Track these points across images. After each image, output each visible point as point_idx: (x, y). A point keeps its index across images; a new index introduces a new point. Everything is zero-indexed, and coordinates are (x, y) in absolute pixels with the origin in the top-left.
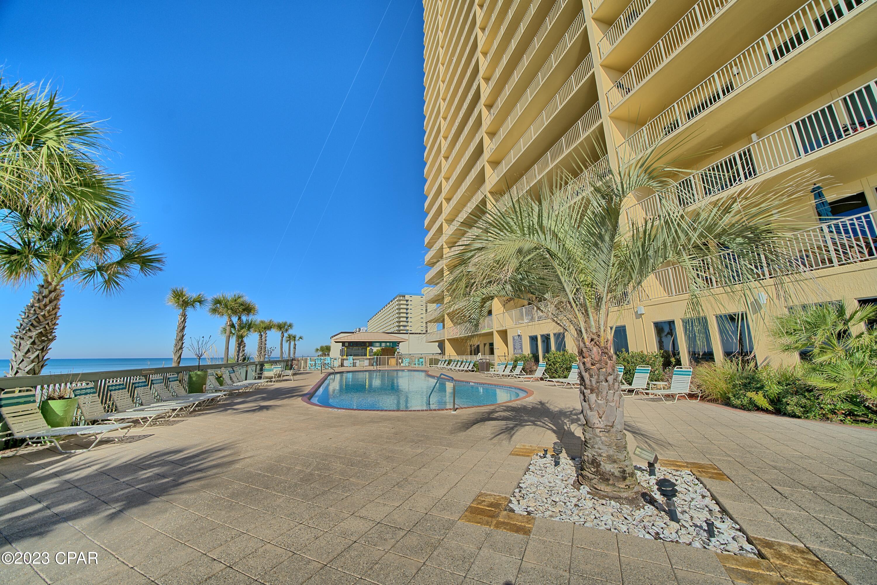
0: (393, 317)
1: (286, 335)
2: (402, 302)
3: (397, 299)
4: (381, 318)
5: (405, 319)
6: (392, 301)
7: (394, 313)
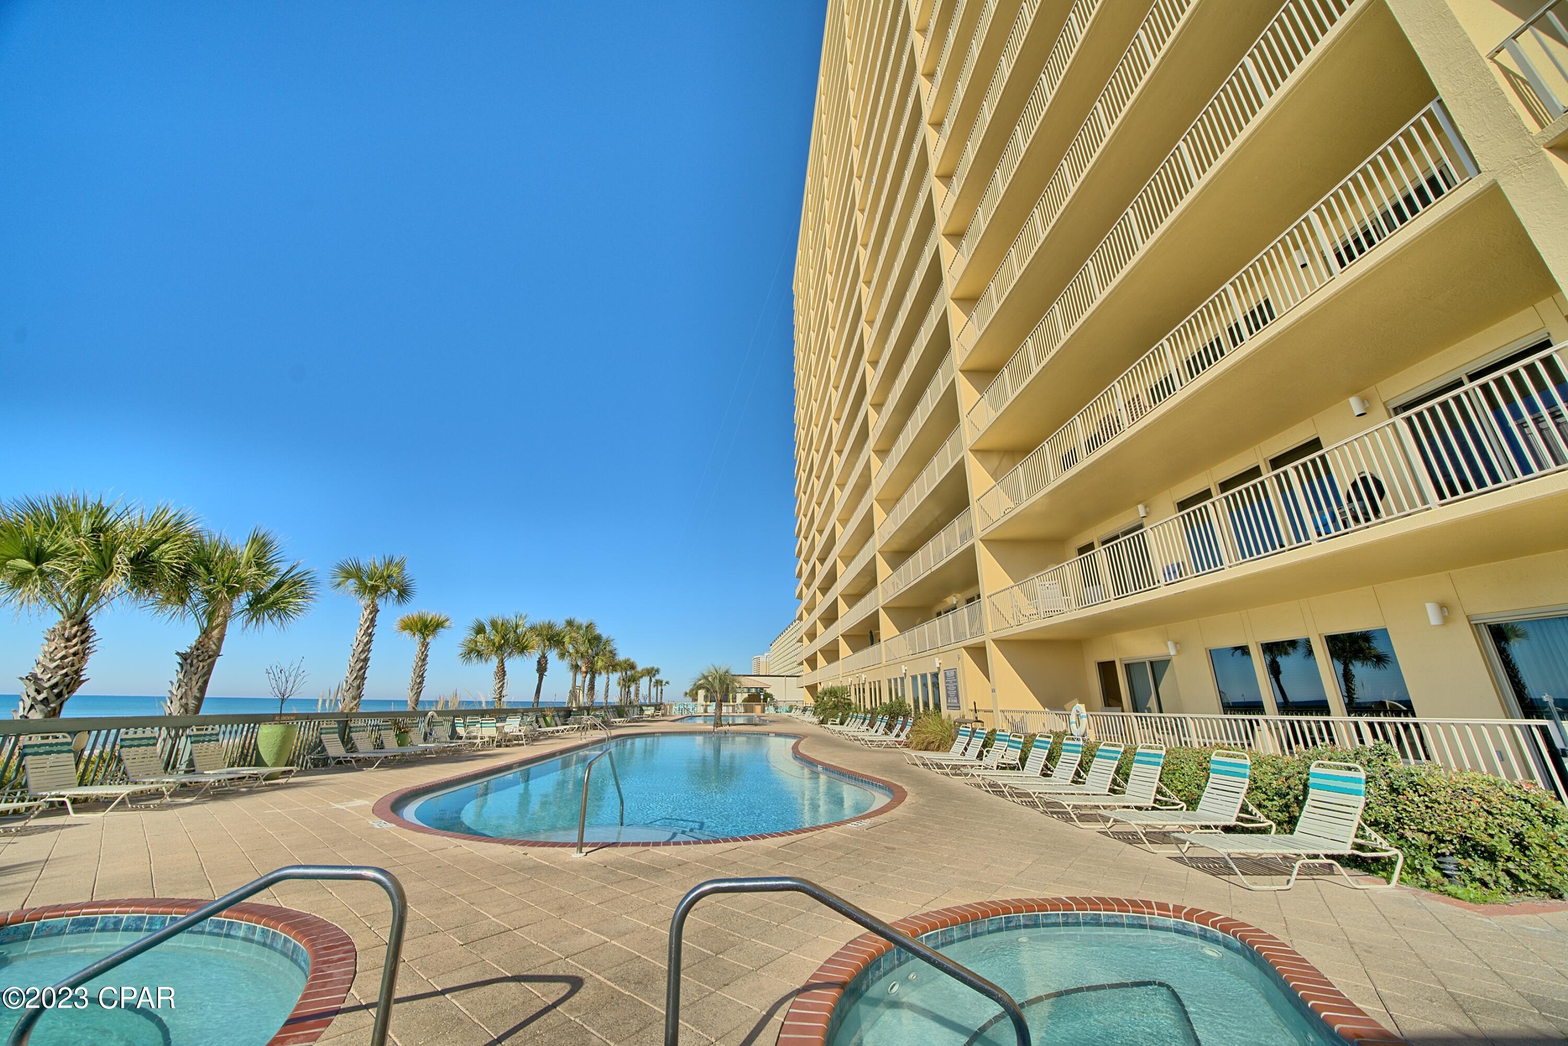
1: (653, 680)
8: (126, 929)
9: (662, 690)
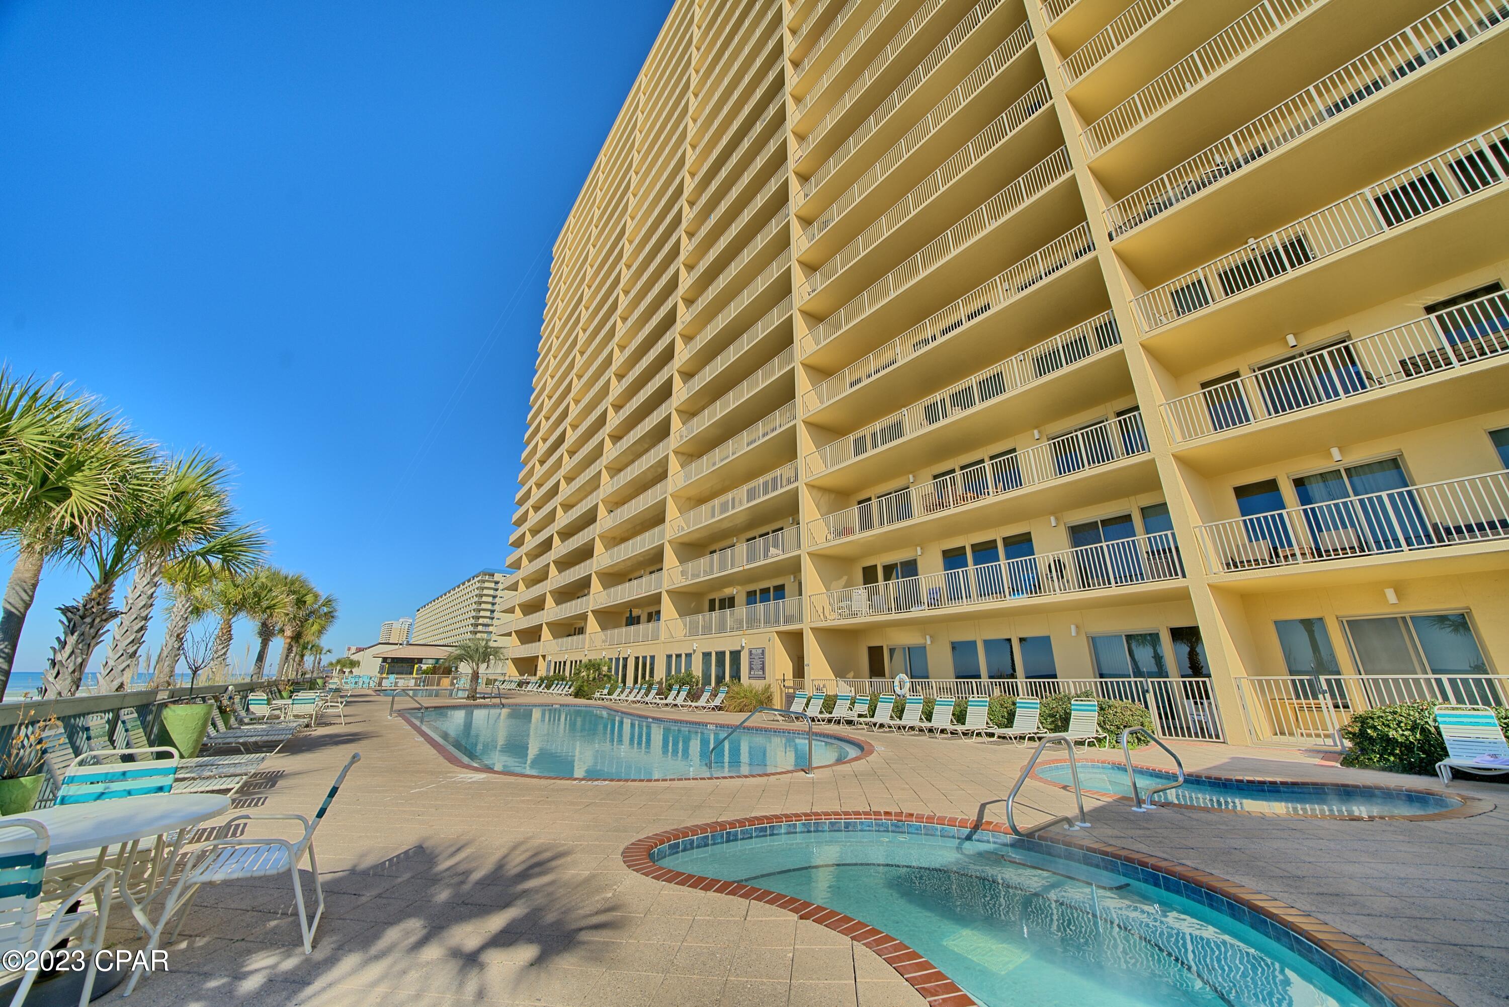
0: (468, 609)
2: (487, 585)
3: (480, 578)
4: (444, 608)
5: (488, 614)
6: (469, 581)
7: (469, 602)
8: (698, 847)
9: (320, 659)
